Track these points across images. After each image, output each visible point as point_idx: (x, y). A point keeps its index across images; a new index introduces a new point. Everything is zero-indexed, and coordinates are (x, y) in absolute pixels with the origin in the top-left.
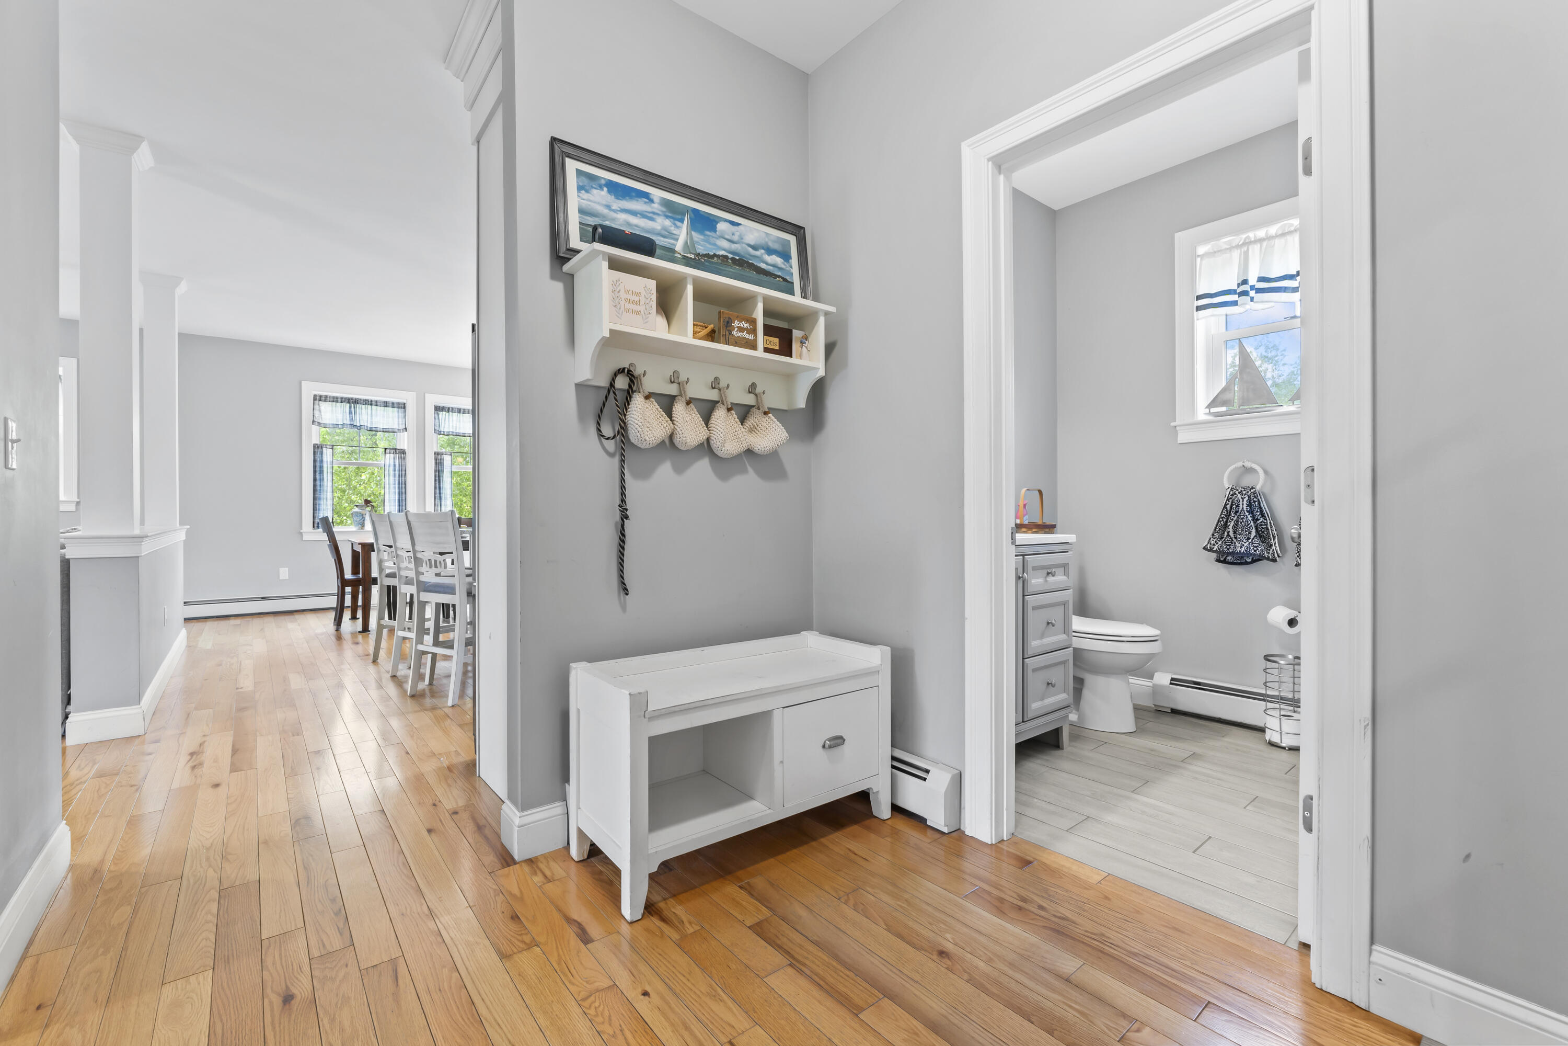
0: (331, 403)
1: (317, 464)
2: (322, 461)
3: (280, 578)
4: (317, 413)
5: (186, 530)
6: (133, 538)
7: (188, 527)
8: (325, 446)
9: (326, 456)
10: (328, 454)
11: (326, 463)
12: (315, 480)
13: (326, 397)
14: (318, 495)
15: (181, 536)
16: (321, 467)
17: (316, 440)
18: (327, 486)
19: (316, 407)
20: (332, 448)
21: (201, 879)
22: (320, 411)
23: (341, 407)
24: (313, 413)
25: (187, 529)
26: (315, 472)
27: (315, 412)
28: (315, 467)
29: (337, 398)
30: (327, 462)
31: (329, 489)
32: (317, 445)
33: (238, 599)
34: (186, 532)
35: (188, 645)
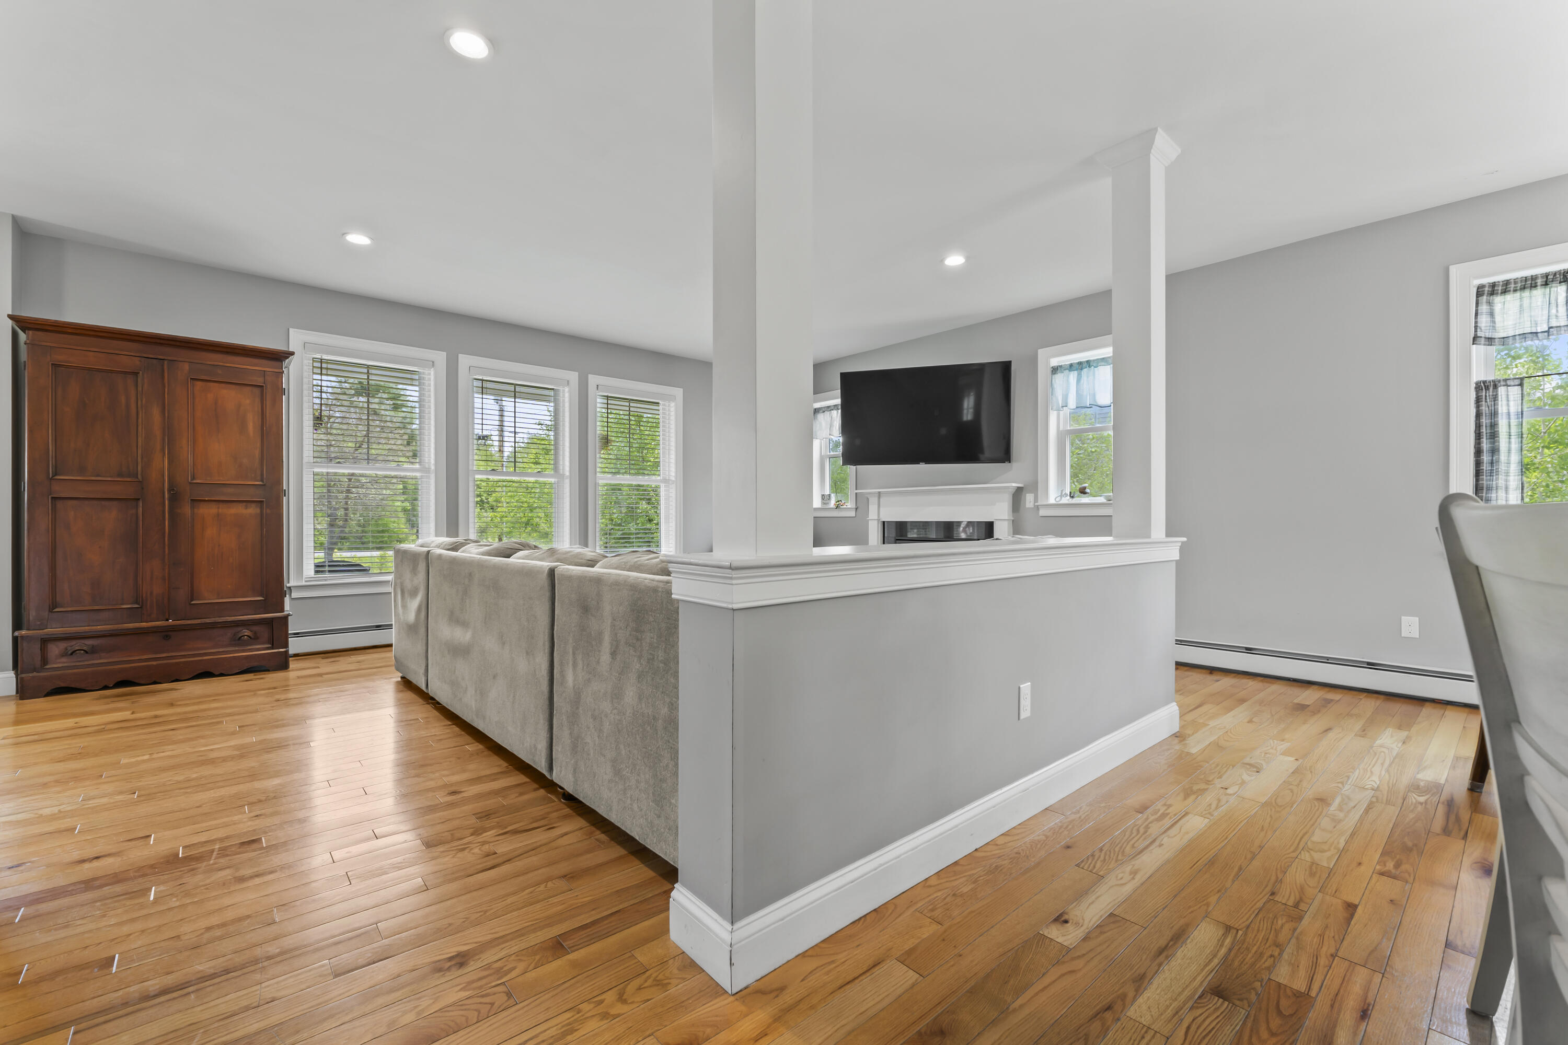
0: (1518, 294)
1: (1485, 421)
2: (1494, 414)
3: (1403, 636)
4: (1484, 320)
5: (1180, 543)
7: (1185, 539)
8: (1502, 383)
9: (1504, 402)
10: (1511, 398)
11: (1505, 416)
12: (1478, 452)
13: (1507, 283)
14: (1484, 482)
15: (1173, 552)
16: (1493, 426)
17: (1479, 374)
18: (1509, 463)
19: (1484, 308)
20: (1521, 385)
22: (1492, 314)
23: (1544, 295)
24: (1476, 322)
25: (1183, 543)
26: (1478, 436)
27: (1479, 320)
28: (1478, 426)
29: (1534, 278)
30: (1509, 414)
31: (1514, 468)
32: (1484, 382)
33: (1328, 658)
34: (1180, 547)
35: (1180, 728)
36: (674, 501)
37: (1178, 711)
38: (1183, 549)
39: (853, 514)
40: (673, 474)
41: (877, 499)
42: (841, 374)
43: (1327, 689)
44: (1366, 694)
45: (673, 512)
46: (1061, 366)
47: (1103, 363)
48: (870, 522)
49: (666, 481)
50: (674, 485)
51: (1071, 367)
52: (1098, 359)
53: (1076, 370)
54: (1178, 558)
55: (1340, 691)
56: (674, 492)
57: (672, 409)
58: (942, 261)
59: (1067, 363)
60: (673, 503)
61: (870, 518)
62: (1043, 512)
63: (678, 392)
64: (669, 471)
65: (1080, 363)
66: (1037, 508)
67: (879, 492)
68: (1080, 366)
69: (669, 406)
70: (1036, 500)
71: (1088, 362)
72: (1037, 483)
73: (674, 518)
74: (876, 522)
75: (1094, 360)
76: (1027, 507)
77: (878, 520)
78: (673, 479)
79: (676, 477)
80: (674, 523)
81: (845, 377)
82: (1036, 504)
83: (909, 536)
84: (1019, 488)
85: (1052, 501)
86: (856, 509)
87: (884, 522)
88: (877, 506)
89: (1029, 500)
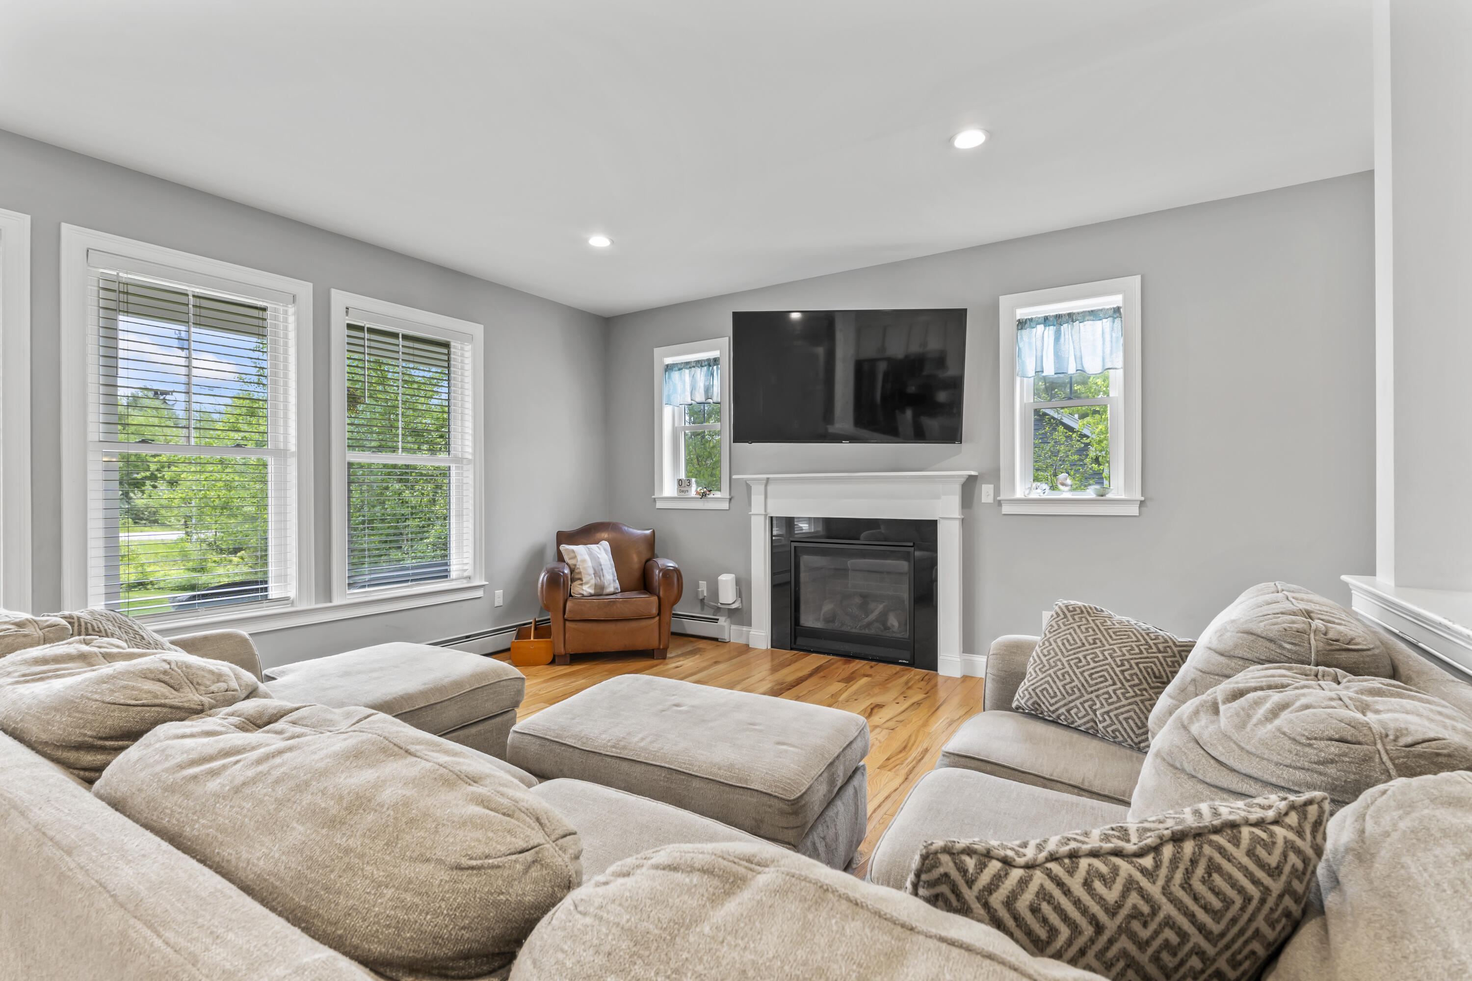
36: (472, 490)
39: (725, 506)
40: (469, 450)
41: (763, 487)
42: (735, 314)
45: (469, 504)
46: (1031, 320)
47: (1091, 318)
48: (753, 517)
49: (459, 460)
50: (471, 467)
51: (1046, 321)
52: (1084, 312)
53: (1054, 325)
56: (471, 476)
57: (468, 354)
58: (950, 140)
59: (1039, 316)
60: (469, 493)
61: (753, 512)
62: (1006, 509)
63: (477, 330)
64: (463, 445)
65: (1058, 317)
66: (999, 503)
67: (768, 479)
68: (1058, 320)
69: (462, 349)
70: (997, 491)
71: (1070, 315)
72: (998, 470)
73: (471, 515)
74: (763, 517)
75: (1080, 313)
76: (983, 501)
77: (766, 515)
78: (470, 457)
79: (474, 454)
80: (471, 521)
81: (739, 318)
82: (998, 498)
84: (970, 477)
85: (1019, 494)
86: (730, 499)
87: (772, 518)
88: (763, 497)
89: (986, 493)
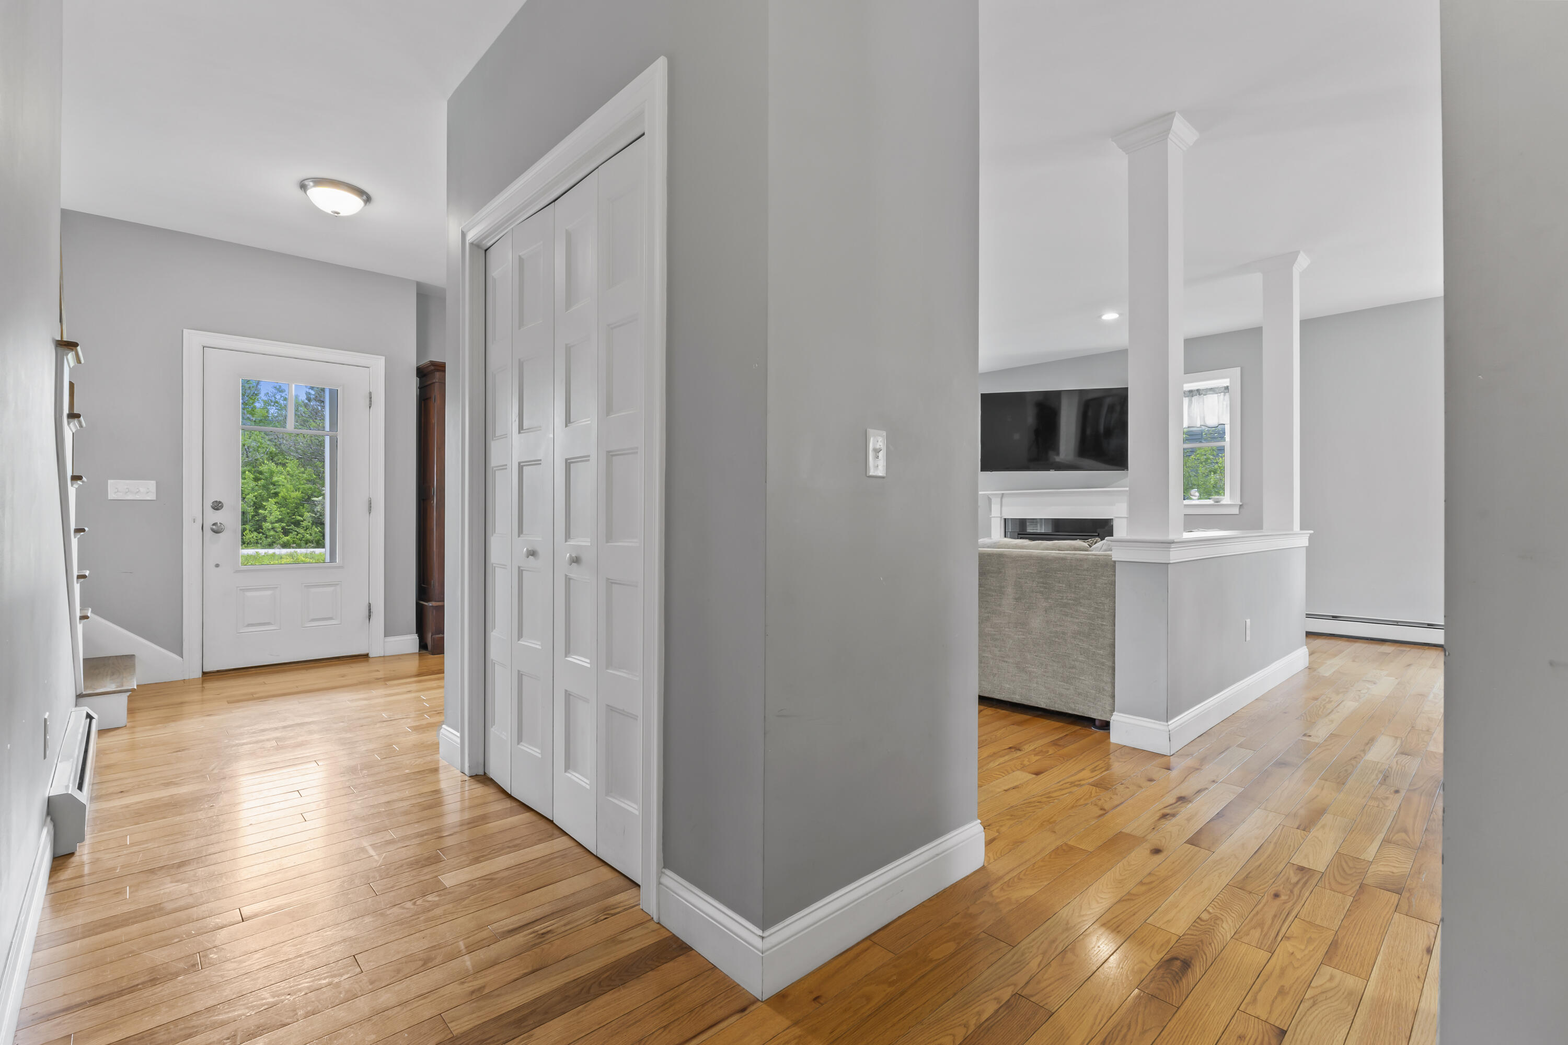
5: (1309, 535)
6: (1162, 543)
7: (1312, 532)
15: (1303, 541)
21: (1022, 963)
25: (1311, 534)
33: (1397, 622)
34: (1309, 537)
35: (1309, 664)
37: (1308, 652)
38: (1311, 538)
41: (999, 499)
42: (982, 394)
43: (1398, 645)
44: (1427, 647)
47: (1211, 392)
48: (992, 519)
53: (1188, 397)
54: (1308, 545)
55: (1408, 645)
58: (1100, 317)
61: (993, 515)
65: (1191, 391)
67: (1003, 494)
71: (1198, 390)
74: (999, 519)
75: (1203, 390)
77: (1001, 517)
81: (985, 397)
83: (1028, 531)
87: (1005, 519)
88: (999, 506)
